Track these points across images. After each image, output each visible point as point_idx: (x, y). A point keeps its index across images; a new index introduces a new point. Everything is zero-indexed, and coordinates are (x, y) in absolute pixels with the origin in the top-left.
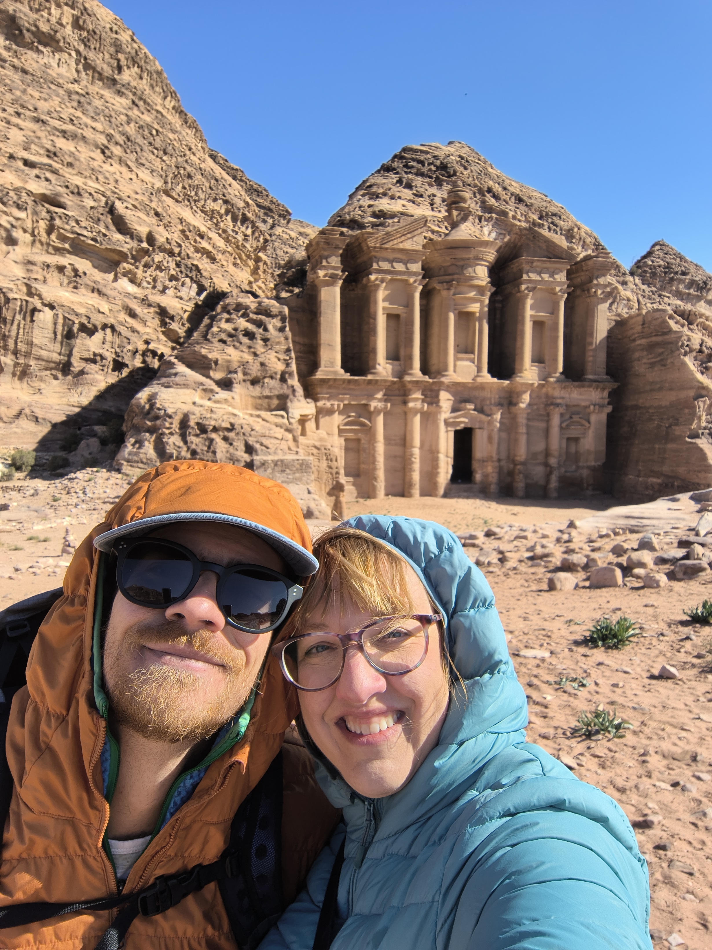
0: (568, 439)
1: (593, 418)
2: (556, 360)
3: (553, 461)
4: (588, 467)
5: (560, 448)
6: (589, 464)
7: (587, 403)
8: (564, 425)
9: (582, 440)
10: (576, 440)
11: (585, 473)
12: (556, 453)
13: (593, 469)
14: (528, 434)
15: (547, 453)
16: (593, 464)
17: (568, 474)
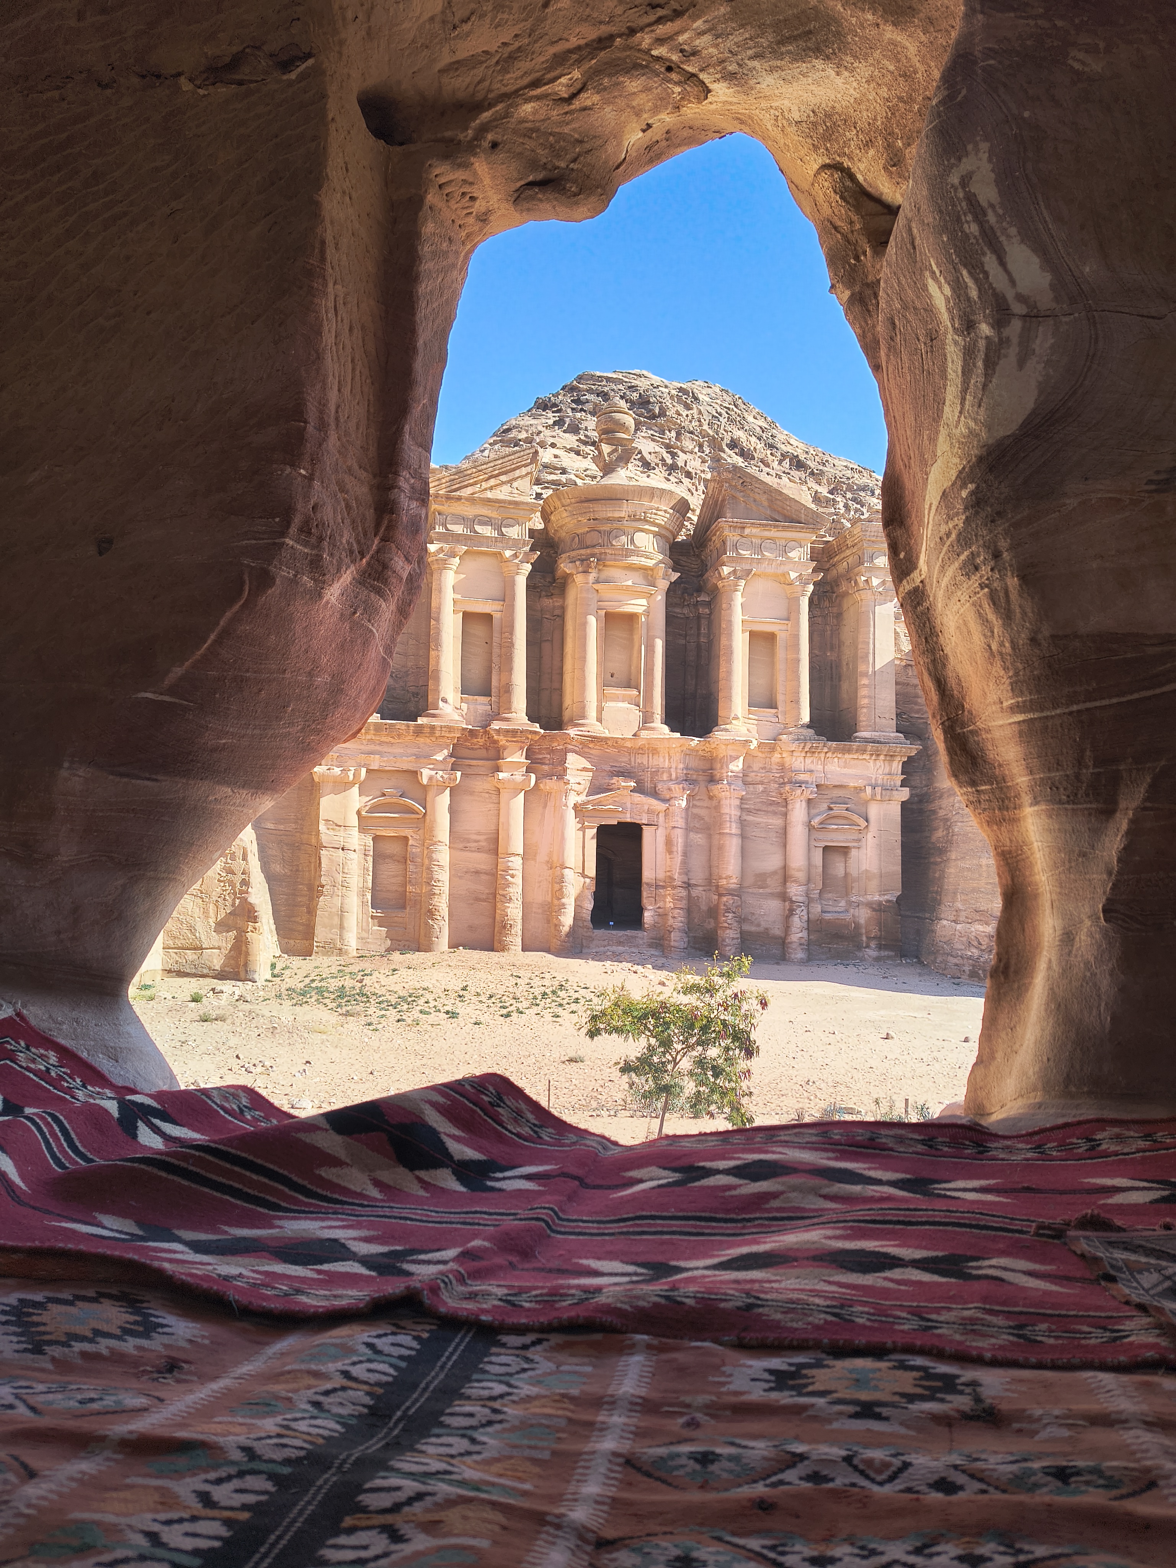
0: (826, 849)
1: (874, 811)
2: (796, 701)
3: (796, 891)
4: (869, 905)
5: (810, 865)
6: (869, 898)
7: (860, 783)
8: (815, 822)
9: (854, 852)
10: (844, 851)
11: (863, 915)
12: (801, 876)
13: (878, 908)
14: (743, 837)
15: (785, 876)
16: (877, 898)
17: (828, 916)
